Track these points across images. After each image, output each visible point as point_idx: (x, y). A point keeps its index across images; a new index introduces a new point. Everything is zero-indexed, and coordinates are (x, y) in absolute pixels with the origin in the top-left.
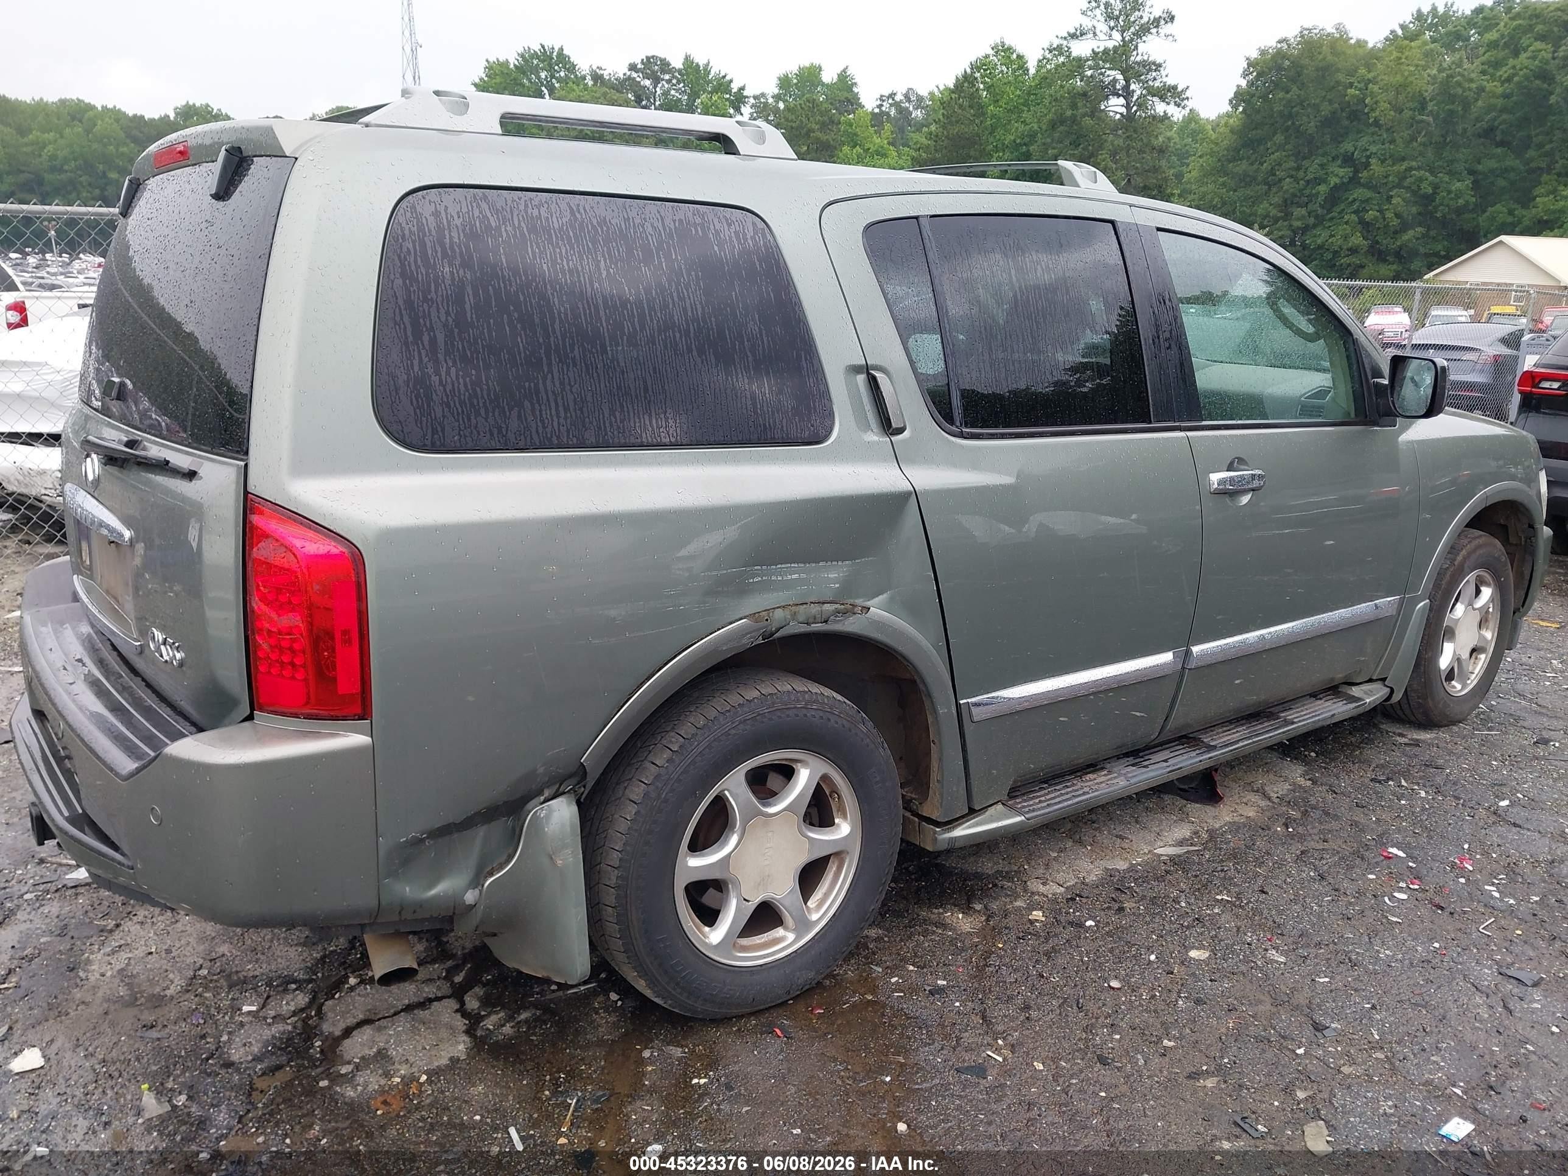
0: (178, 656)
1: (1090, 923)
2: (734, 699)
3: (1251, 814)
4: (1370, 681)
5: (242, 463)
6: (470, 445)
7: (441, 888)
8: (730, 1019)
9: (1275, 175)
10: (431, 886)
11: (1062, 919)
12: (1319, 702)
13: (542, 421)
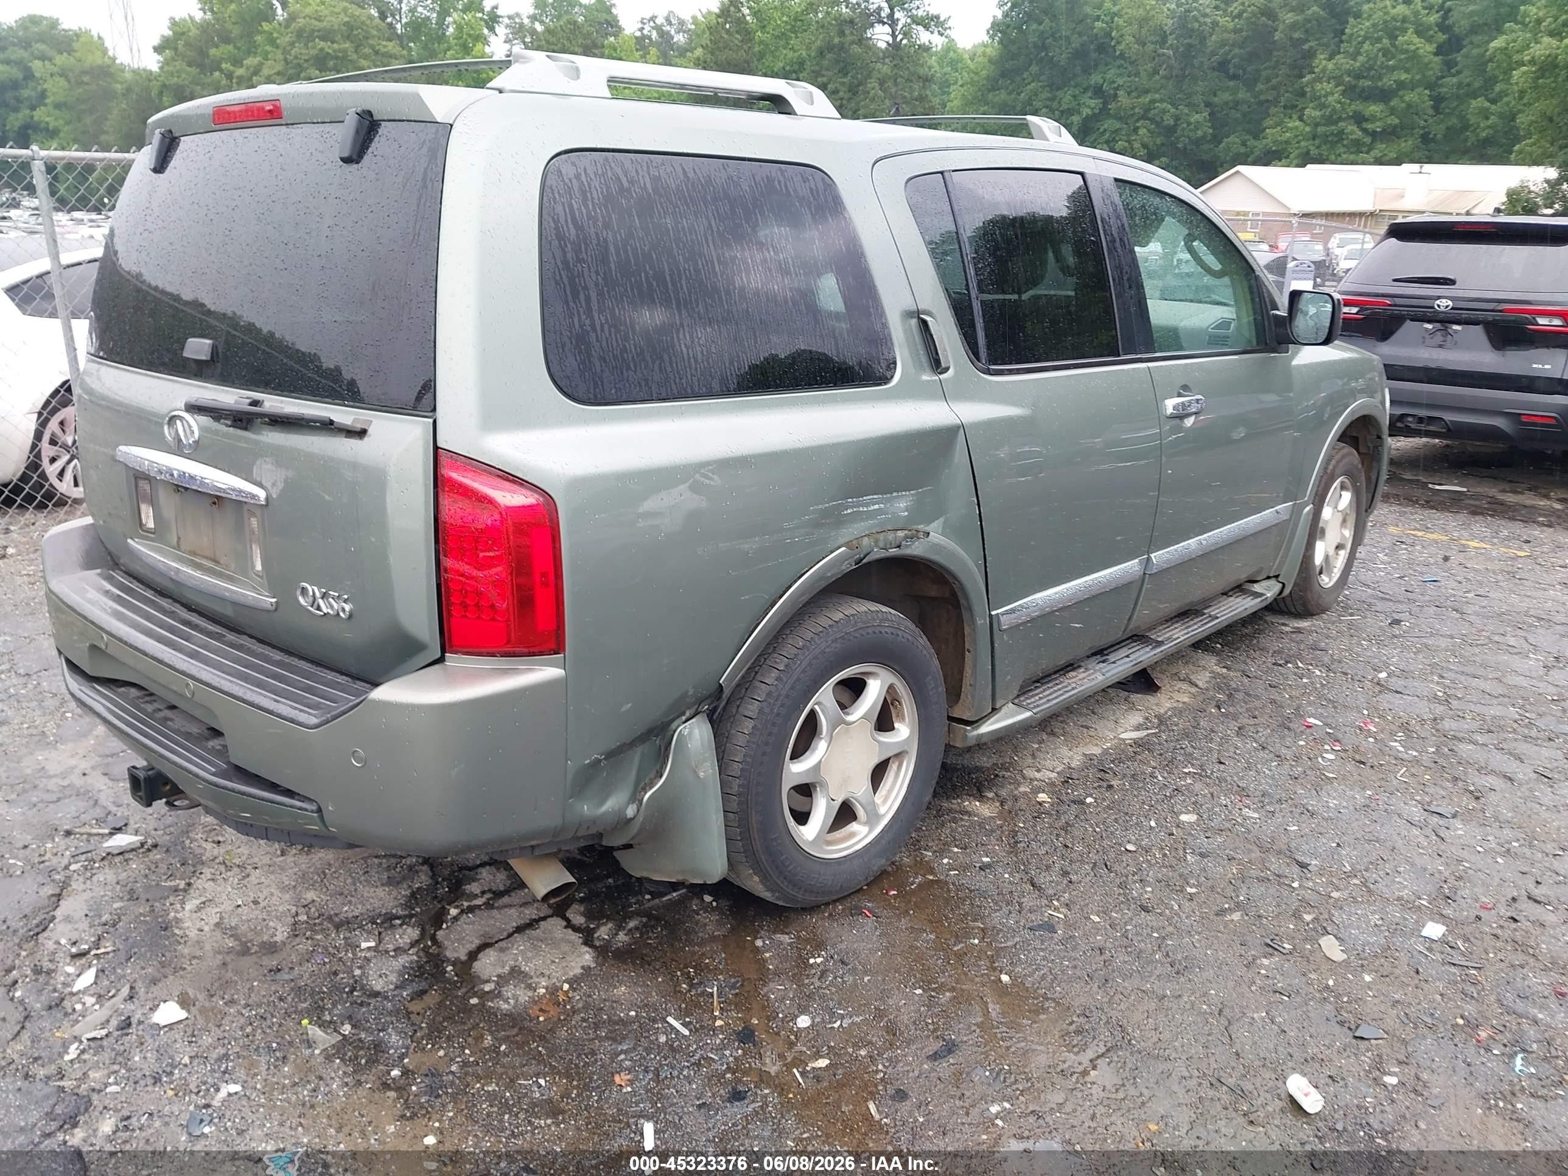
0: (347, 607)
1: (1089, 800)
2: (824, 622)
3: (1186, 700)
4: (1268, 578)
5: (431, 420)
6: (624, 398)
7: (611, 804)
8: (819, 907)
9: (1031, 105)
10: (602, 802)
11: (1064, 798)
12: (1231, 599)
13: (678, 373)
